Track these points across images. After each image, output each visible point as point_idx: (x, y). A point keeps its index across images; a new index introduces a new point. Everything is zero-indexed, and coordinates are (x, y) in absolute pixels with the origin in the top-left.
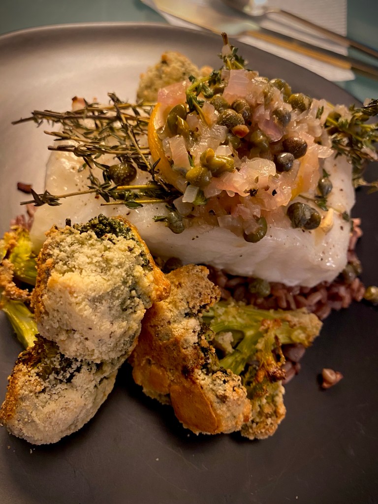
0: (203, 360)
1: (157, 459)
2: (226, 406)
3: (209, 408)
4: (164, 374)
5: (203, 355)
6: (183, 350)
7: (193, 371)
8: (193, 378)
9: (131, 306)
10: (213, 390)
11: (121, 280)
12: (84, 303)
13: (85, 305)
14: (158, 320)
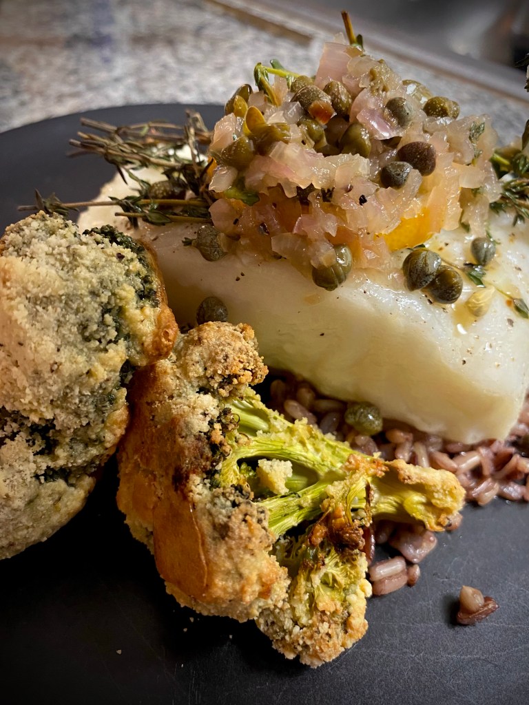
0: (208, 463)
1: (119, 652)
2: (225, 548)
3: (198, 545)
4: (150, 485)
5: (210, 455)
6: (180, 439)
7: (187, 478)
8: (186, 490)
9: (98, 336)
10: (210, 514)
11: (88, 287)
12: (18, 299)
13: (19, 303)
14: (157, 393)
